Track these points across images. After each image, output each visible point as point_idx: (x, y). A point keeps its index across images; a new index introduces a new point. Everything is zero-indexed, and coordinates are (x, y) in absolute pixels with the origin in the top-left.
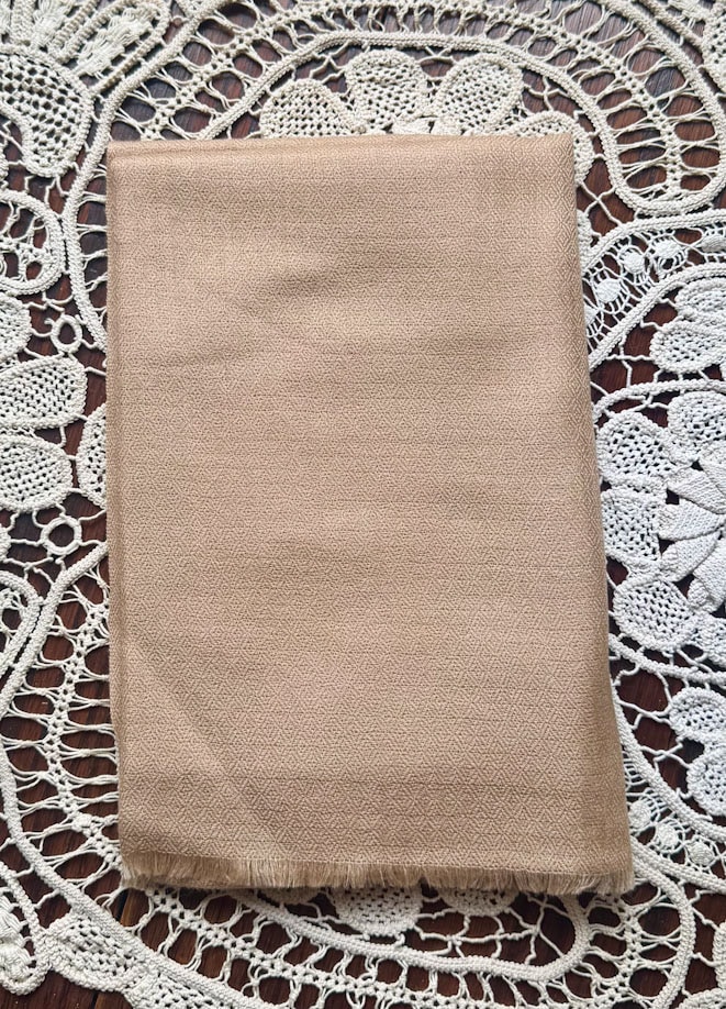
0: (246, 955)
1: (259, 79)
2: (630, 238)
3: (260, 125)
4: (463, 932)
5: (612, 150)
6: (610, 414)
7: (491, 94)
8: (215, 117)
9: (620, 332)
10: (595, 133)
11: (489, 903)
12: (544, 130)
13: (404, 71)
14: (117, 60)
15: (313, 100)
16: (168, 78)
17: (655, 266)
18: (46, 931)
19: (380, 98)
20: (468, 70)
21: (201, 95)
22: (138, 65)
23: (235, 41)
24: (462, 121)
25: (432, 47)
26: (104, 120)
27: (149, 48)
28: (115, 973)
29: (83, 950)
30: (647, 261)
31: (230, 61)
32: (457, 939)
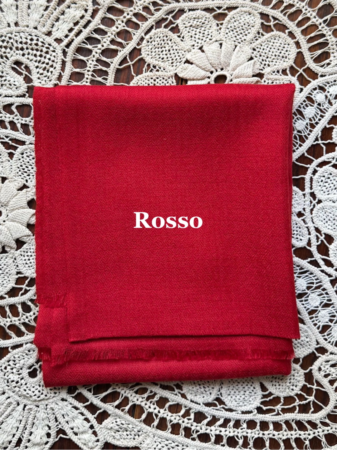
0: (189, 425)
1: (139, 31)
2: (317, 87)
3: (142, 52)
4: (281, 404)
5: (305, 47)
6: (318, 169)
7: (247, 26)
8: (120, 51)
9: (318, 131)
10: (296, 40)
11: (291, 390)
12: (273, 41)
13: (205, 20)
14: (71, 30)
15: (165, 38)
16: (96, 36)
17: (331, 98)
18: (101, 426)
19: (196, 34)
20: (235, 17)
21: (113, 42)
22: (80, 31)
23: (125, 14)
24: (235, 41)
25: (217, 7)
26: (69, 59)
27: (85, 23)
28: (134, 439)
29: (119, 431)
30: (326, 97)
31: (124, 24)
32: (279, 407)
